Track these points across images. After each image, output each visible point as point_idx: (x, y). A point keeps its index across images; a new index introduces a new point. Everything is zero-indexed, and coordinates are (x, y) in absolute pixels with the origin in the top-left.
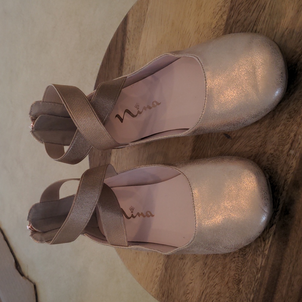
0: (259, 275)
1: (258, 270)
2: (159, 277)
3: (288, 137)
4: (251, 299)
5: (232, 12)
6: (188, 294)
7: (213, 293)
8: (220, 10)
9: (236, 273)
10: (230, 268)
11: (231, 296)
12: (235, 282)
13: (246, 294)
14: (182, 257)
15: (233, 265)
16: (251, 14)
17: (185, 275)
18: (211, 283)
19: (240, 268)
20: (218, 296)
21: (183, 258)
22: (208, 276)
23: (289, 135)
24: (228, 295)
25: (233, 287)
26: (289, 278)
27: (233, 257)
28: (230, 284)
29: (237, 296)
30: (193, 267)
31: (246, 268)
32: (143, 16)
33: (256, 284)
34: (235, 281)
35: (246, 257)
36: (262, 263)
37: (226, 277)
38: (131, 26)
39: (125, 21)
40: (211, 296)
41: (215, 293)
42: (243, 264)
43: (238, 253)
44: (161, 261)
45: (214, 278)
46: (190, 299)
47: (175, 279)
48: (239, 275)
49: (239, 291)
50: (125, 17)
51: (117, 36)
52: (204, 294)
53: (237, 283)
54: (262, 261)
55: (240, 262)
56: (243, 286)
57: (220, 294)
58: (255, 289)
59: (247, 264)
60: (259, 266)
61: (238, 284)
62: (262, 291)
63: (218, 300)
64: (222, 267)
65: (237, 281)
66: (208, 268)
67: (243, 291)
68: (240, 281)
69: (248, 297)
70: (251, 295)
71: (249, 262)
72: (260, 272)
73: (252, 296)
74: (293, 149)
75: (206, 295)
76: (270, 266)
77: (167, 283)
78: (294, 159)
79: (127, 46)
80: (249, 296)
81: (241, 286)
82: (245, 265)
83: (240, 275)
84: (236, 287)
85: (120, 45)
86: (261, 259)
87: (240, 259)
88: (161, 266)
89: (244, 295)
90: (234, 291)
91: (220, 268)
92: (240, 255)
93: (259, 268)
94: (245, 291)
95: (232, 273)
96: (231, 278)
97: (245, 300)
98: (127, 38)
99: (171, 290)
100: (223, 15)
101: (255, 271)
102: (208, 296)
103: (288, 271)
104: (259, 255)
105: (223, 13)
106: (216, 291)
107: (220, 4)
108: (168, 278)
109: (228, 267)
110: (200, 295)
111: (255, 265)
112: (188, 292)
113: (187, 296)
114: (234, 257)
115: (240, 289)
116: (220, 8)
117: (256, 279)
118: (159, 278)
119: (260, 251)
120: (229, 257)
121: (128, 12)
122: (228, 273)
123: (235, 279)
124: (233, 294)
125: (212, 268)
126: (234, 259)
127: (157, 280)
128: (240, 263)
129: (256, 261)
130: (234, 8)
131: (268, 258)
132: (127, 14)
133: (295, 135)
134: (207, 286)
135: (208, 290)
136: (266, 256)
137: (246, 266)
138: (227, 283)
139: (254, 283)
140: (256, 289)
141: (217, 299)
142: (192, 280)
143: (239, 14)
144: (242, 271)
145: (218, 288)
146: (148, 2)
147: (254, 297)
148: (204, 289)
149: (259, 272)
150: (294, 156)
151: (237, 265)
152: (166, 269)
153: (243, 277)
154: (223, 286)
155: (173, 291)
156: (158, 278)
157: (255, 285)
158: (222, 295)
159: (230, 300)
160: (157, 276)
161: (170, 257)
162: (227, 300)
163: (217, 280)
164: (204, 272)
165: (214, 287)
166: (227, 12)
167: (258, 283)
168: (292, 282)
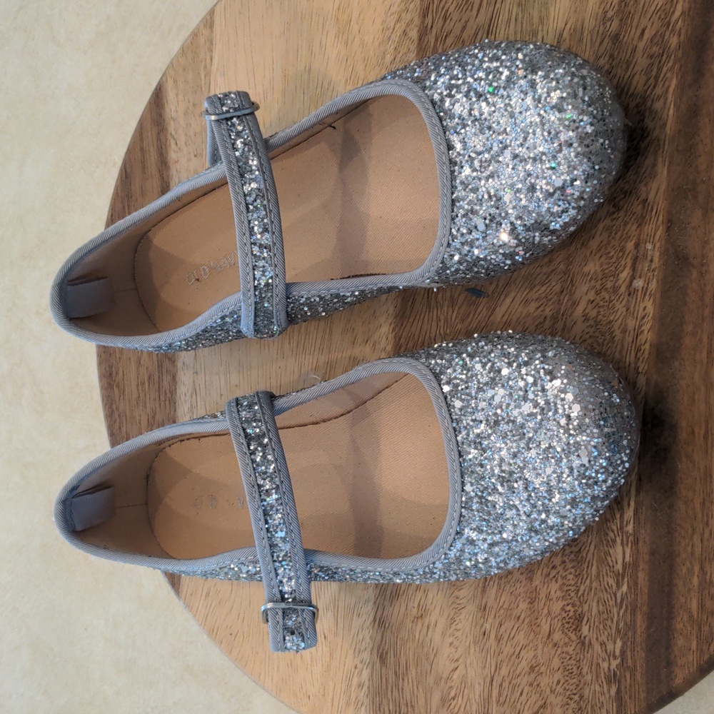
0: (625, 588)
1: (619, 578)
2: (367, 683)
3: (621, 254)
4: (618, 653)
5: (429, 20)
6: (454, 698)
7: (518, 672)
8: (398, 21)
9: (565, 603)
10: (548, 597)
11: (565, 664)
12: (567, 626)
13: (603, 644)
14: (419, 614)
15: (554, 587)
16: (475, 12)
17: (435, 655)
18: (508, 650)
19: (573, 588)
20: (533, 676)
21: (422, 615)
22: (496, 636)
23: (623, 249)
24: (556, 663)
25: (567, 640)
26: (697, 569)
27: (550, 567)
28: (557, 636)
29: (582, 657)
30: (453, 627)
31: (588, 581)
32: (203, 77)
33: (621, 614)
34: (568, 623)
35: (582, 557)
36: (624, 558)
37: (544, 621)
38: (174, 106)
39: (158, 99)
40: (514, 682)
41: (524, 672)
42: (579, 574)
43: (560, 555)
44: (364, 643)
45: (512, 636)
46: (462, 710)
47: (413, 673)
48: (574, 605)
49: (583, 644)
50: (156, 89)
51: (142, 140)
52: (494, 683)
53: (574, 627)
54: (624, 554)
55: (570, 573)
56: (590, 627)
57: (537, 669)
58: (621, 625)
59: (589, 571)
60: (619, 567)
61: (577, 629)
62: (640, 621)
63: (535, 684)
64: (528, 600)
65: (572, 621)
66: (492, 616)
67: (594, 641)
68: (579, 618)
69: (608, 651)
70: (615, 643)
71: (592, 564)
72: (626, 580)
73: (619, 644)
74: (640, 277)
75: (501, 685)
76: (647, 557)
77: (392, 692)
78: (647, 298)
79: (173, 155)
80: (610, 647)
81: (585, 630)
82: (585, 577)
83: (578, 603)
84: (574, 637)
85: (152, 158)
86: (619, 549)
87: (569, 565)
88: (366, 656)
89: (597, 647)
90: (572, 648)
91: (523, 606)
92: (565, 558)
93: (621, 571)
94: (597, 639)
95: (557, 607)
96: (556, 619)
97: (603, 660)
98: (169, 136)
99: (407, 706)
100: (408, 30)
101: (611, 581)
102: (506, 685)
103: (692, 554)
104: (614, 541)
105: (408, 25)
106: (524, 665)
107: (394, 9)
108: (392, 678)
109: (543, 595)
110: (486, 690)
111: (608, 568)
112: (452, 694)
113: (453, 704)
114: (554, 567)
115: (585, 638)
116: (396, 16)
117: (619, 601)
118: (368, 687)
119: (613, 532)
120: (540, 571)
121: (162, 78)
122: (545, 611)
123: (567, 618)
124: (568, 657)
125: (502, 611)
126: (553, 573)
127: (362, 694)
128: (571, 577)
129: (609, 558)
130: (430, 10)
131: (636, 542)
132: (159, 82)
133: (637, 246)
134: (499, 662)
135: (504, 671)
136: (631, 538)
137: (587, 577)
138: (549, 635)
139: (615, 610)
140: (626, 623)
141: (531, 685)
142: (457, 660)
143: (445, 19)
144: (580, 593)
145: (527, 655)
146: (212, 43)
147: (624, 644)
148: (492, 673)
149: (623, 579)
150: (645, 290)
151: (564, 584)
152: (382, 658)
153: (586, 607)
154: (540, 646)
155: (412, 706)
156: (365, 688)
157: (618, 615)
158: (543, 669)
159: (566, 673)
160: (360, 686)
161: (387, 625)
162: (558, 676)
163: (521, 638)
164: (483, 630)
165: (518, 656)
166: (417, 21)
167: (627, 608)
168: (708, 577)
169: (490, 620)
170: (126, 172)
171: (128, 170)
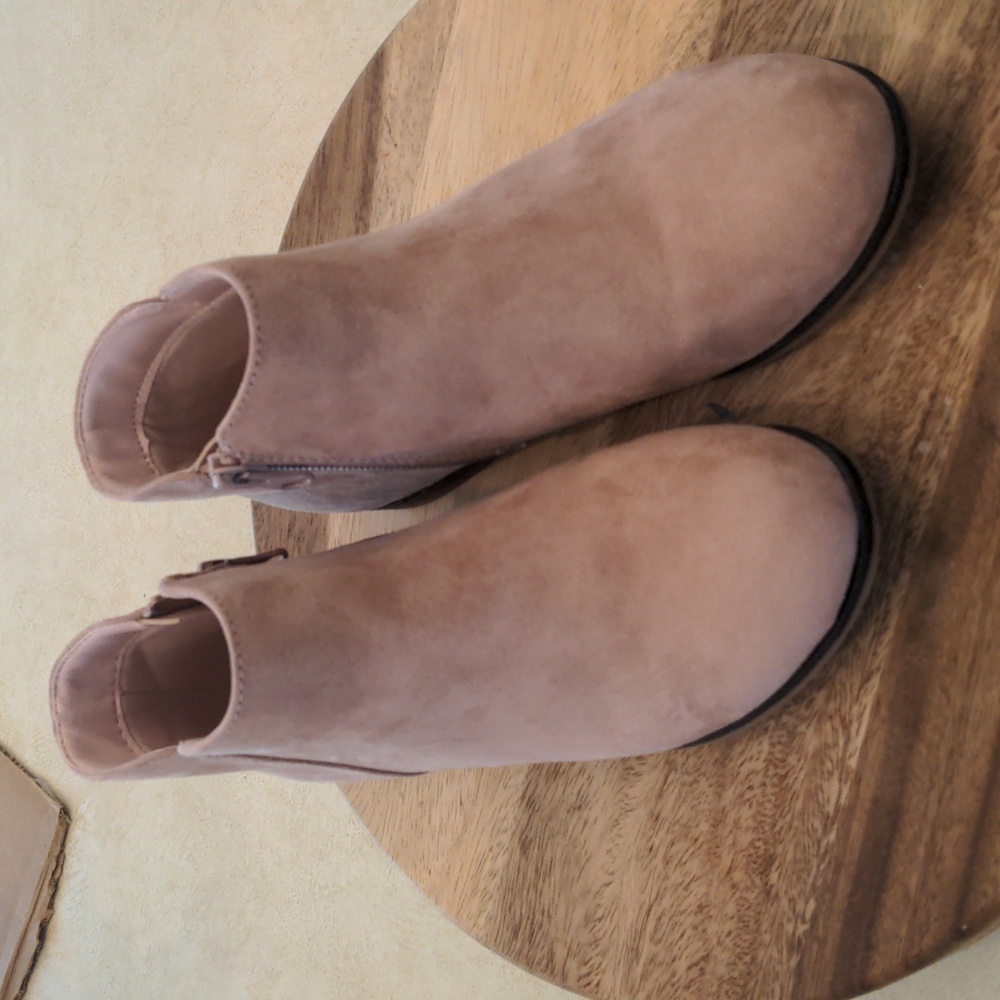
0: (832, 837)
1: (827, 822)
2: (500, 873)
3: (910, 403)
4: (808, 915)
5: (727, 35)
6: (600, 920)
7: (683, 908)
8: (689, 27)
9: (754, 836)
10: (736, 823)
11: (741, 913)
12: (753, 866)
13: (792, 900)
14: (578, 804)
15: (746, 812)
16: (786, 37)
17: (587, 860)
18: (676, 877)
19: (768, 820)
20: (700, 917)
21: (580, 806)
22: (665, 856)
23: (914, 397)
24: (731, 909)
25: (749, 883)
26: (926, 835)
27: (746, 787)
28: (738, 875)
29: (763, 910)
30: (615, 831)
31: (789, 817)
32: (436, 49)
33: (822, 867)
34: (755, 863)
35: (787, 784)
36: (838, 800)
37: (726, 851)
38: (395, 81)
39: (377, 67)
40: (676, 919)
41: (689, 910)
42: (780, 805)
43: (761, 774)
44: (505, 823)
45: (684, 860)
46: (608, 935)
47: (557, 875)
48: (766, 843)
49: (768, 893)
50: (377, 53)
51: (349, 116)
52: (652, 913)
53: (761, 870)
54: (840, 792)
55: (769, 801)
56: (780, 874)
57: (706, 910)
58: (819, 882)
59: (792, 805)
60: (830, 808)
61: (765, 872)
62: (844, 887)
63: (701, 928)
64: (712, 822)
65: (759, 861)
66: (665, 829)
67: (782, 894)
68: (769, 861)
69: (797, 911)
70: (807, 903)
71: (798, 797)
72: (835, 827)
73: (812, 905)
74: (928, 440)
75: (659, 919)
76: (867, 805)
77: (528, 892)
78: (932, 468)
79: (384, 145)
80: (800, 906)
81: (774, 877)
82: (786, 809)
83: (771, 841)
84: (758, 881)
85: (359, 142)
86: (835, 783)
87: (769, 790)
88: (505, 839)
89: (784, 902)
90: (754, 895)
91: (704, 827)
92: (768, 781)
93: (831, 814)
94: (786, 892)
95: (745, 838)
96: (741, 855)
97: (789, 920)
98: (382, 118)
99: (543, 915)
100: (698, 42)
101: (818, 824)
102: (665, 920)
103: (924, 815)
104: (831, 774)
105: (699, 37)
106: (692, 901)
107: (687, 10)
108: (531, 874)
109: (730, 820)
110: (640, 920)
111: (816, 805)
112: (600, 914)
113: (597, 928)
114: (751, 788)
115: (772, 886)
116: (687, 22)
117: (822, 850)
118: (502, 878)
119: (831, 761)
120: (732, 789)
121: (386, 40)
122: (730, 841)
123: (755, 856)
124: (747, 906)
125: (677, 827)
126: (749, 795)
127: (493, 885)
128: (769, 806)
129: (820, 794)
130: (731, 23)
131: (858, 780)
132: (383, 45)
133: (933, 397)
134: (662, 889)
135: (666, 902)
136: (852, 775)
137: (788, 811)
138: (728, 872)
139: (815, 862)
140: (825, 882)
141: (695, 928)
142: (612, 874)
143: (748, 38)
144: (777, 828)
145: (698, 889)
146: (455, 6)
147: (818, 907)
148: (652, 899)
149: (833, 824)
150: (932, 458)
151: (759, 813)
152: (524, 847)
153: (780, 849)
154: (716, 883)
155: (549, 917)
156: (497, 880)
157: (818, 867)
158: (713, 912)
159: (741, 925)
160: (493, 874)
161: (536, 808)
162: (730, 925)
163: (694, 867)
164: (650, 844)
165: (686, 888)
166: (712, 33)
167: (830, 863)
168: (938, 849)
169: (662, 834)
170: (324, 154)
171: (326, 153)
